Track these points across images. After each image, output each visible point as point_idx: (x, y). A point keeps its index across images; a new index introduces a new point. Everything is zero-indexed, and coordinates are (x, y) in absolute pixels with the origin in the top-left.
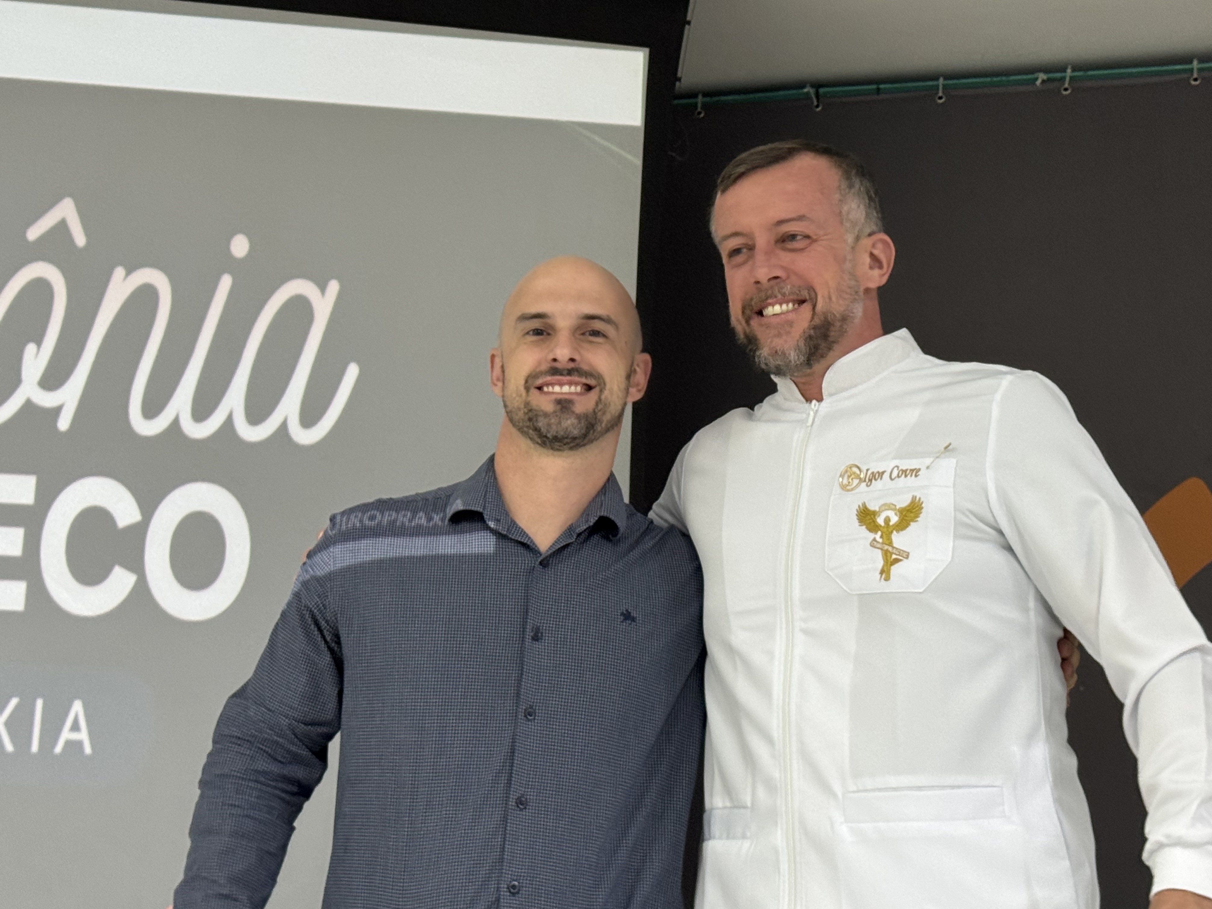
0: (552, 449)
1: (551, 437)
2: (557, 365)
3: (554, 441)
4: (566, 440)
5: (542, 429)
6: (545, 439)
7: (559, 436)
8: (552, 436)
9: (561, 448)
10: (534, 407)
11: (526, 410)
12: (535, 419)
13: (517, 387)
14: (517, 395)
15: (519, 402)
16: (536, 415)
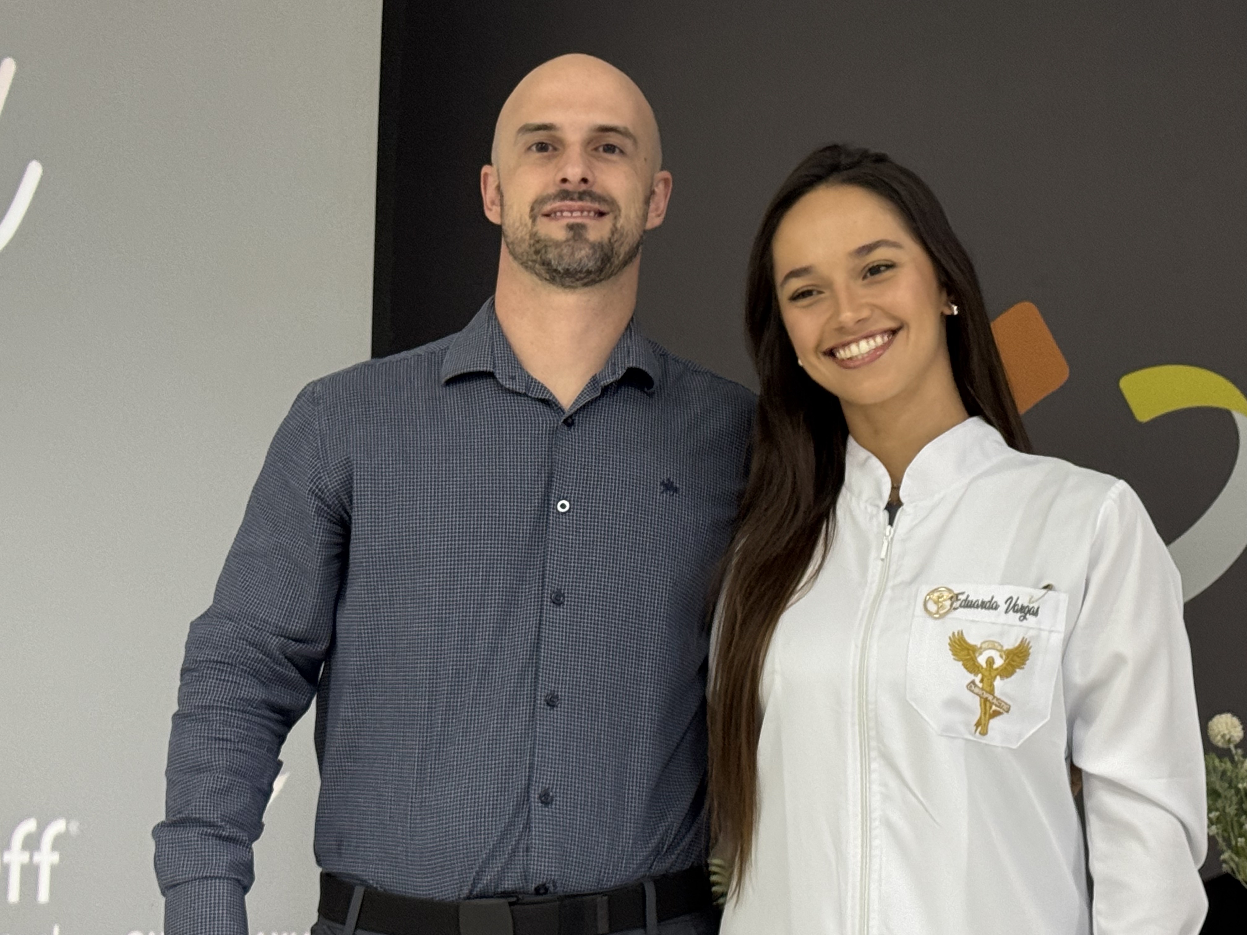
0: (563, 285)
1: (562, 271)
2: (567, 186)
3: (565, 276)
4: (579, 275)
5: (553, 262)
6: (554, 274)
7: (571, 270)
8: (563, 269)
9: (574, 285)
10: (543, 238)
11: (532, 242)
12: (543, 251)
13: (521, 215)
14: (521, 224)
15: (524, 233)
16: (546, 246)
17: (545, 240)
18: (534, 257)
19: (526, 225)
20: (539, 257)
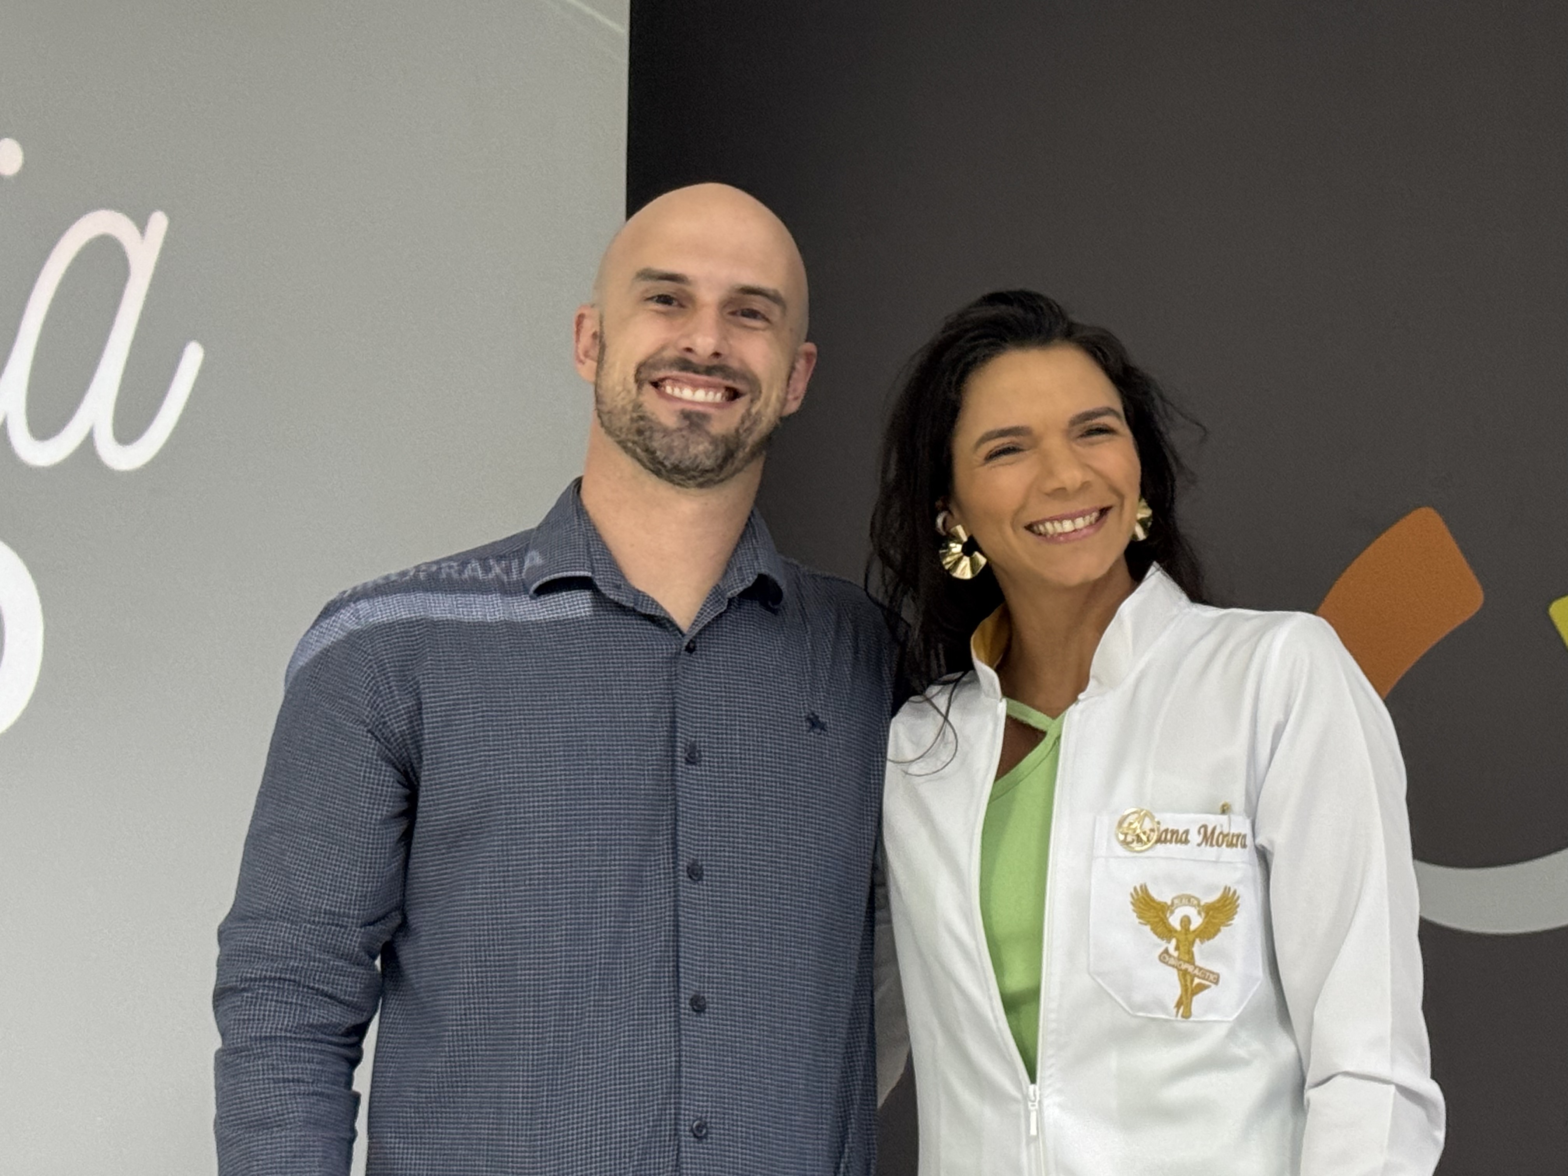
2: (691, 357)
3: (673, 472)
4: (692, 473)
5: (658, 452)
8: (672, 464)
9: (685, 483)
10: (649, 414)
11: (635, 415)
12: (647, 434)
13: (625, 379)
14: (624, 389)
15: (625, 402)
16: (651, 428)
17: (651, 420)
18: (636, 438)
19: (629, 392)
20: (642, 438)
